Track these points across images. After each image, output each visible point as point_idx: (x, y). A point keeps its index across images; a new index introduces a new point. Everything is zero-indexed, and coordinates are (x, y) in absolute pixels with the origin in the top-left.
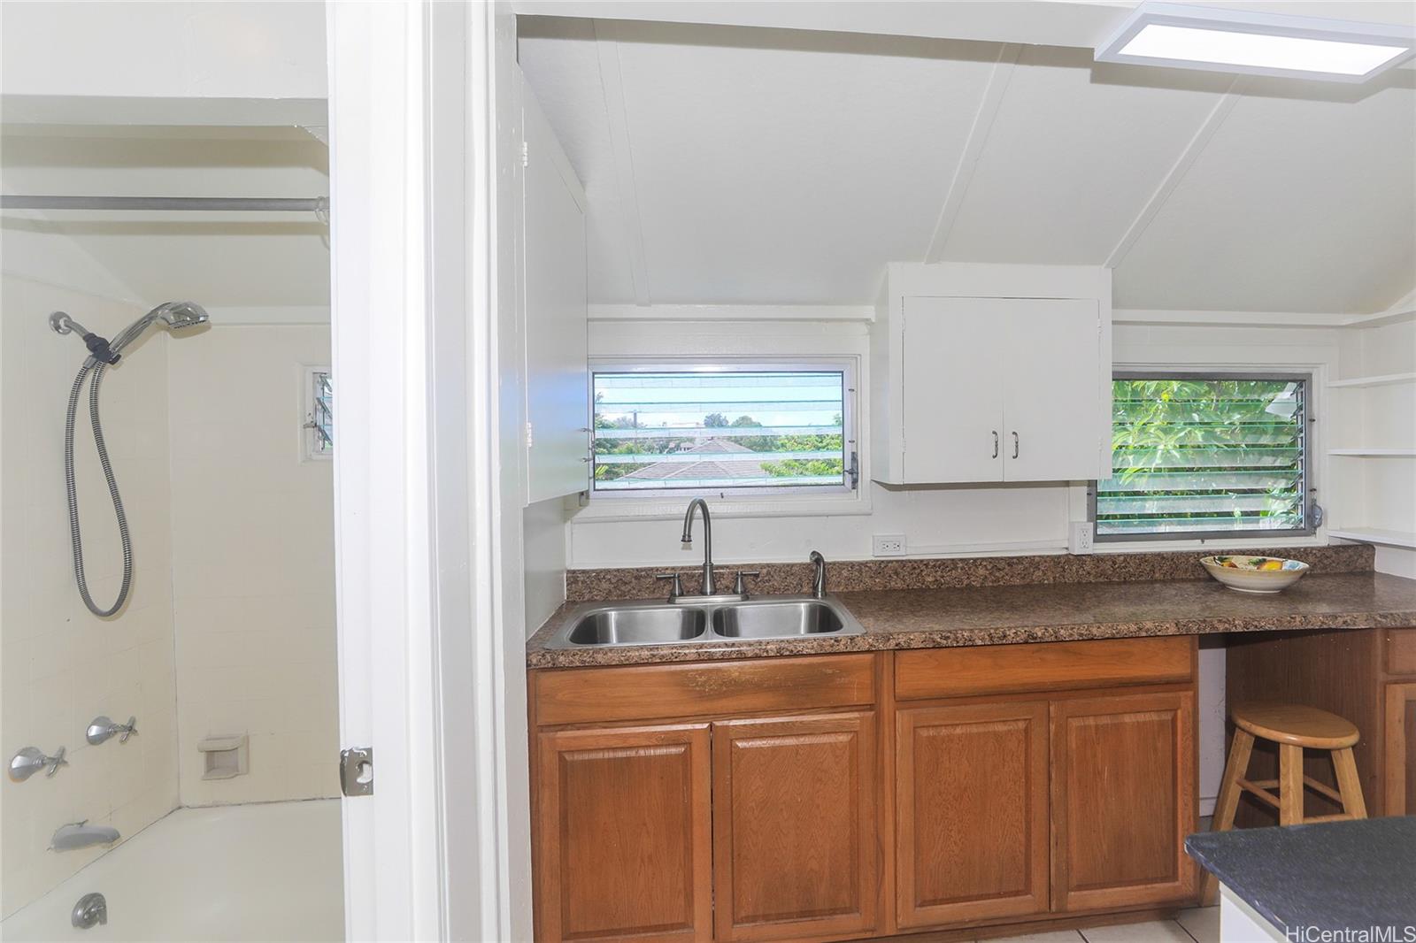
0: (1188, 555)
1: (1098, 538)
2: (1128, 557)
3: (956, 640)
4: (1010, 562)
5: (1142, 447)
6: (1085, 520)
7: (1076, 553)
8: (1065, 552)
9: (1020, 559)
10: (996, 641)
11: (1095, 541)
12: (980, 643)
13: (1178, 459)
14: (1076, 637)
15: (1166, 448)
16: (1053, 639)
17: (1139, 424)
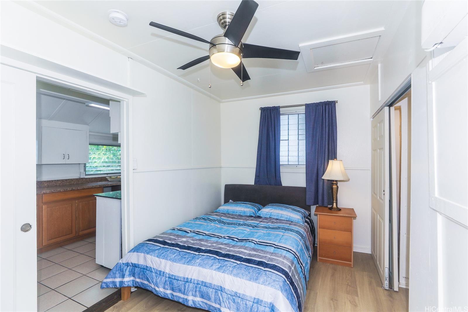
0: (104, 177)
1: (86, 175)
2: (92, 178)
3: (57, 191)
4: (66, 180)
5: (99, 158)
6: (83, 171)
7: (82, 177)
8: (79, 178)
9: (68, 180)
10: (65, 190)
11: (85, 175)
12: (62, 191)
13: (107, 160)
14: (81, 189)
15: (104, 158)
16: (77, 189)
17: (98, 153)
